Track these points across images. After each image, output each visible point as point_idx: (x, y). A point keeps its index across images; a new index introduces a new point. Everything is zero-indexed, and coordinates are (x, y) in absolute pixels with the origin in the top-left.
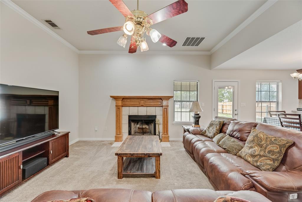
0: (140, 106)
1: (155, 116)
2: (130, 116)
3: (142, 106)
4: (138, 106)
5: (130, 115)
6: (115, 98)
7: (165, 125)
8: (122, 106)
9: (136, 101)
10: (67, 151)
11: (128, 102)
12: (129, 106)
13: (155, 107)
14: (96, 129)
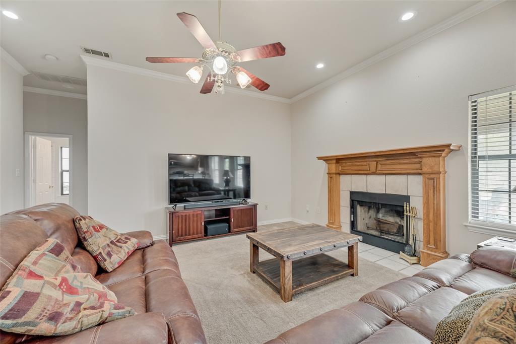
0: (369, 174)
1: (407, 199)
2: (352, 193)
3: (374, 173)
4: (367, 174)
5: (352, 190)
6: (327, 159)
7: (431, 224)
8: (340, 174)
9: (362, 163)
10: (254, 225)
11: (348, 166)
12: (351, 174)
13: (405, 177)
14: (308, 209)
